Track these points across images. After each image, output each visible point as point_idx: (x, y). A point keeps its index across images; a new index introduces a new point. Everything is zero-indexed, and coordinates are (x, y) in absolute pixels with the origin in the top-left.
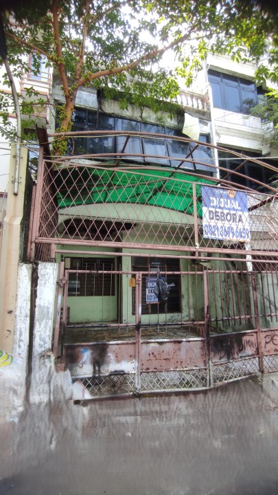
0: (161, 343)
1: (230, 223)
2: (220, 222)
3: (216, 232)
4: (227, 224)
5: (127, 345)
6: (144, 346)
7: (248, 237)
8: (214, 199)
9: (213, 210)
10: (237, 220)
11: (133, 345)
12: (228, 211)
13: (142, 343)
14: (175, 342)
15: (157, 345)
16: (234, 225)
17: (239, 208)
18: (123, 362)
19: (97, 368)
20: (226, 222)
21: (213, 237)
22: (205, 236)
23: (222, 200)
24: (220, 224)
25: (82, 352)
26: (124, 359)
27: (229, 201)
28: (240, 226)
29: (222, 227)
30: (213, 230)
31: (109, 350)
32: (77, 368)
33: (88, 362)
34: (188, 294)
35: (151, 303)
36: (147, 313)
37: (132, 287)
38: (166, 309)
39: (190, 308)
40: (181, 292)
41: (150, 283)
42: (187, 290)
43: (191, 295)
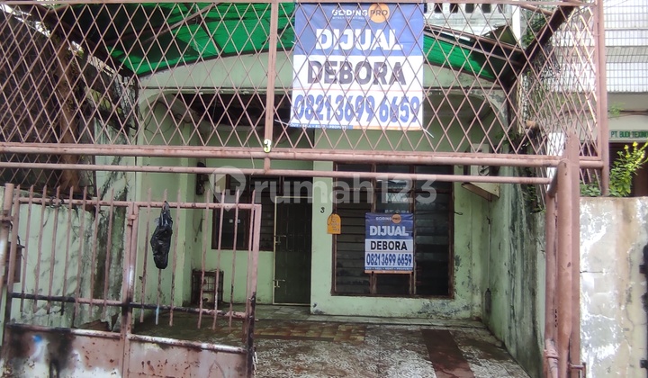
0: (164, 346)
1: (365, 87)
2: (336, 86)
3: (324, 112)
4: (355, 90)
5: (107, 341)
6: (135, 346)
7: (415, 118)
8: (327, 32)
9: (322, 59)
10: (388, 77)
11: (117, 342)
12: (362, 58)
13: (131, 340)
14: (189, 347)
15: (157, 348)
16: (376, 93)
17: (397, 47)
18: (98, 369)
19: (55, 372)
20: (355, 85)
21: (314, 123)
22: (294, 122)
23: (348, 32)
24: (335, 91)
25: (35, 341)
26: (100, 365)
27: (368, 32)
28: (395, 91)
29: (340, 98)
30: (315, 107)
31: (75, 343)
32: (25, 366)
33: (43, 359)
34: (471, 257)
35: (375, 272)
36: (368, 294)
37: (334, 235)
38: (413, 287)
39: (473, 289)
40: (453, 250)
41: (375, 227)
42: (469, 246)
43: (476, 259)
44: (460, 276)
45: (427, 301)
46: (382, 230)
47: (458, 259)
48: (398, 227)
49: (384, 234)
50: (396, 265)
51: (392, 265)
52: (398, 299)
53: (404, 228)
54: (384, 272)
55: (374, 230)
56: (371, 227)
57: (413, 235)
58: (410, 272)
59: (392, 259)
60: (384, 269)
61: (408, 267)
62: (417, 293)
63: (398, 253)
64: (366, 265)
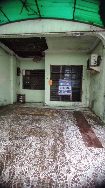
34: (87, 91)
35: (61, 95)
36: (59, 100)
37: (50, 85)
38: (71, 99)
39: (87, 100)
40: (82, 89)
41: (61, 83)
42: (86, 88)
43: (88, 92)
44: (83, 96)
45: (74, 103)
46: (63, 84)
47: (83, 92)
48: (67, 83)
49: (63, 85)
50: (67, 93)
51: (65, 93)
52: (67, 102)
53: (69, 83)
54: (63, 95)
55: (61, 84)
56: (60, 83)
57: (71, 85)
58: (70, 95)
59: (66, 91)
60: (63, 94)
61: (70, 94)
62: (72, 101)
63: (67, 90)
64: (59, 93)
